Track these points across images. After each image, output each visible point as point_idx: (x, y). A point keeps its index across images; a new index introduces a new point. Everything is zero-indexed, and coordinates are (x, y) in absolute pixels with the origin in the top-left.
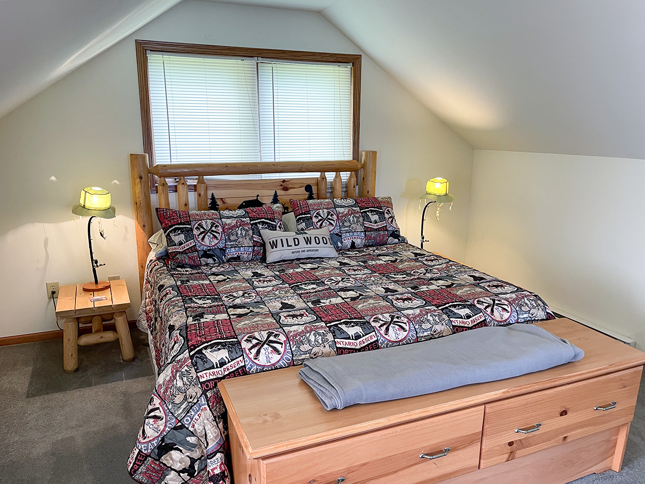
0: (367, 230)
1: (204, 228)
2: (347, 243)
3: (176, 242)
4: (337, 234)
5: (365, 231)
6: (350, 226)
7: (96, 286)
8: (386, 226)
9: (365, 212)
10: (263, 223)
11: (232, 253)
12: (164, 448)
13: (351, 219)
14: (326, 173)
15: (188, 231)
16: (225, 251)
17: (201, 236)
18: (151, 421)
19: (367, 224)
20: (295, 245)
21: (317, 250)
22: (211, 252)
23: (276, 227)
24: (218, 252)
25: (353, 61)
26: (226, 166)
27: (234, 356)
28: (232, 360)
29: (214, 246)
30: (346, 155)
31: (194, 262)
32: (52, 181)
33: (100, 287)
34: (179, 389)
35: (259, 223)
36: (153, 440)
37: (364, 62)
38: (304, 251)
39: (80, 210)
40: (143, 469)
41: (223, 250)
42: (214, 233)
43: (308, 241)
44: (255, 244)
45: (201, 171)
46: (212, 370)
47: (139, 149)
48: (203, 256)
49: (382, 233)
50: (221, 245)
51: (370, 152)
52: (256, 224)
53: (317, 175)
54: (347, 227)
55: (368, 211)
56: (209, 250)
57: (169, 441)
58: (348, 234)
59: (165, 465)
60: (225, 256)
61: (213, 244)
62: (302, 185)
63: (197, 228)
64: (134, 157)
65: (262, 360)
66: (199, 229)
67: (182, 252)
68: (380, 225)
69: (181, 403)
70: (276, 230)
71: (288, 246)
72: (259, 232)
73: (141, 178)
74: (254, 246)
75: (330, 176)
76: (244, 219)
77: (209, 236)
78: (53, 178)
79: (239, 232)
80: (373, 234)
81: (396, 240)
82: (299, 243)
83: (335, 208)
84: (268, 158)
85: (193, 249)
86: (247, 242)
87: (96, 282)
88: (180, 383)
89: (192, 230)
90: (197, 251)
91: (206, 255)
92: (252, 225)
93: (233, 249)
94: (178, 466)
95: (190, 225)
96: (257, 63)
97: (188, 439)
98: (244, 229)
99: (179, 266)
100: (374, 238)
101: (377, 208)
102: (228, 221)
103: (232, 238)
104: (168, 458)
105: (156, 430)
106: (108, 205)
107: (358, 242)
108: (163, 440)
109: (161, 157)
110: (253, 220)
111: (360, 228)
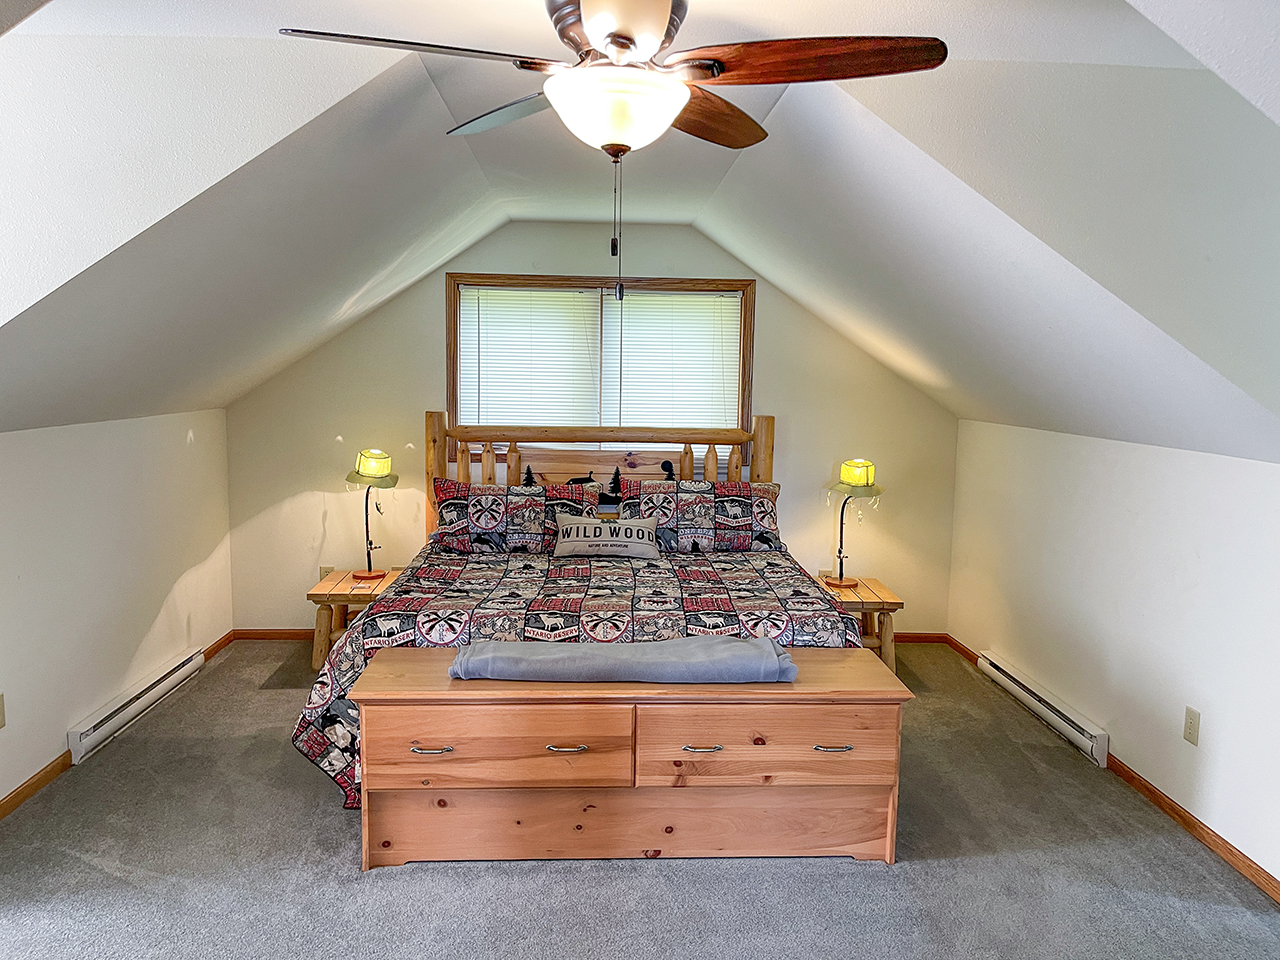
0: (718, 526)
1: (481, 506)
2: (686, 542)
3: (447, 520)
4: (671, 529)
5: (716, 528)
6: (692, 520)
7: (370, 575)
8: (751, 524)
9: (722, 502)
10: (564, 505)
11: (514, 540)
12: (329, 720)
13: (697, 509)
14: (692, 446)
15: (462, 508)
16: (505, 537)
17: (476, 516)
18: (318, 686)
19: (720, 519)
20: (595, 536)
21: (627, 546)
22: (487, 537)
23: (582, 512)
24: (496, 538)
25: (743, 288)
26: (545, 430)
27: (405, 627)
28: (402, 631)
29: (491, 529)
30: (729, 420)
31: (465, 547)
32: (339, 441)
33: (373, 574)
34: (347, 656)
35: (557, 504)
36: (318, 707)
37: (760, 290)
38: (606, 545)
39: (355, 476)
40: (305, 736)
41: (502, 536)
42: (494, 513)
43: (614, 532)
44: (546, 532)
45: (514, 436)
46: (378, 638)
47: (440, 406)
48: (475, 541)
49: (742, 533)
50: (501, 529)
51: (763, 417)
52: (552, 506)
53: (680, 447)
54: (688, 520)
55: (727, 501)
56: (484, 534)
57: (333, 712)
58: (688, 531)
59: (328, 739)
60: (506, 544)
61: (490, 526)
62: (657, 461)
63: (474, 505)
64: (430, 415)
65: (434, 636)
66: (476, 506)
67: (452, 534)
68: (742, 521)
69: (347, 671)
70: (581, 515)
71: (585, 536)
72: (554, 516)
73: (435, 441)
74: (544, 534)
75: (700, 451)
76: (538, 499)
77: (486, 516)
78: (340, 438)
79: (527, 514)
80: (729, 534)
81: (766, 546)
82: (600, 535)
83: (677, 493)
84: (611, 422)
85: (465, 531)
86: (535, 528)
87: (370, 569)
88: (348, 650)
89: (467, 506)
90: (468, 533)
91: (480, 539)
92: (547, 506)
93: (516, 536)
94: (342, 744)
95: (467, 500)
96: (602, 295)
97: (350, 711)
98: (534, 511)
99: (445, 551)
100: (730, 540)
101: (743, 497)
102: (515, 499)
103: (516, 521)
104: (332, 732)
105: (322, 697)
106: (386, 472)
107: (704, 543)
108: (328, 710)
109: (467, 418)
110: (550, 500)
111: (707, 523)
